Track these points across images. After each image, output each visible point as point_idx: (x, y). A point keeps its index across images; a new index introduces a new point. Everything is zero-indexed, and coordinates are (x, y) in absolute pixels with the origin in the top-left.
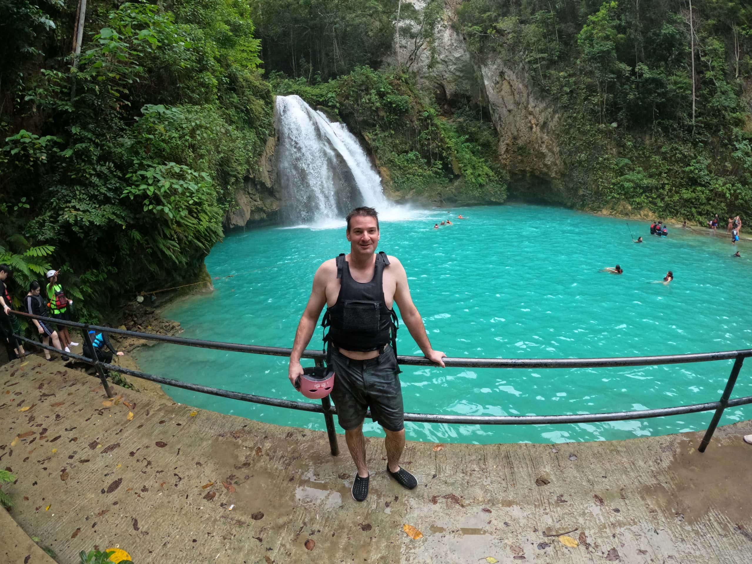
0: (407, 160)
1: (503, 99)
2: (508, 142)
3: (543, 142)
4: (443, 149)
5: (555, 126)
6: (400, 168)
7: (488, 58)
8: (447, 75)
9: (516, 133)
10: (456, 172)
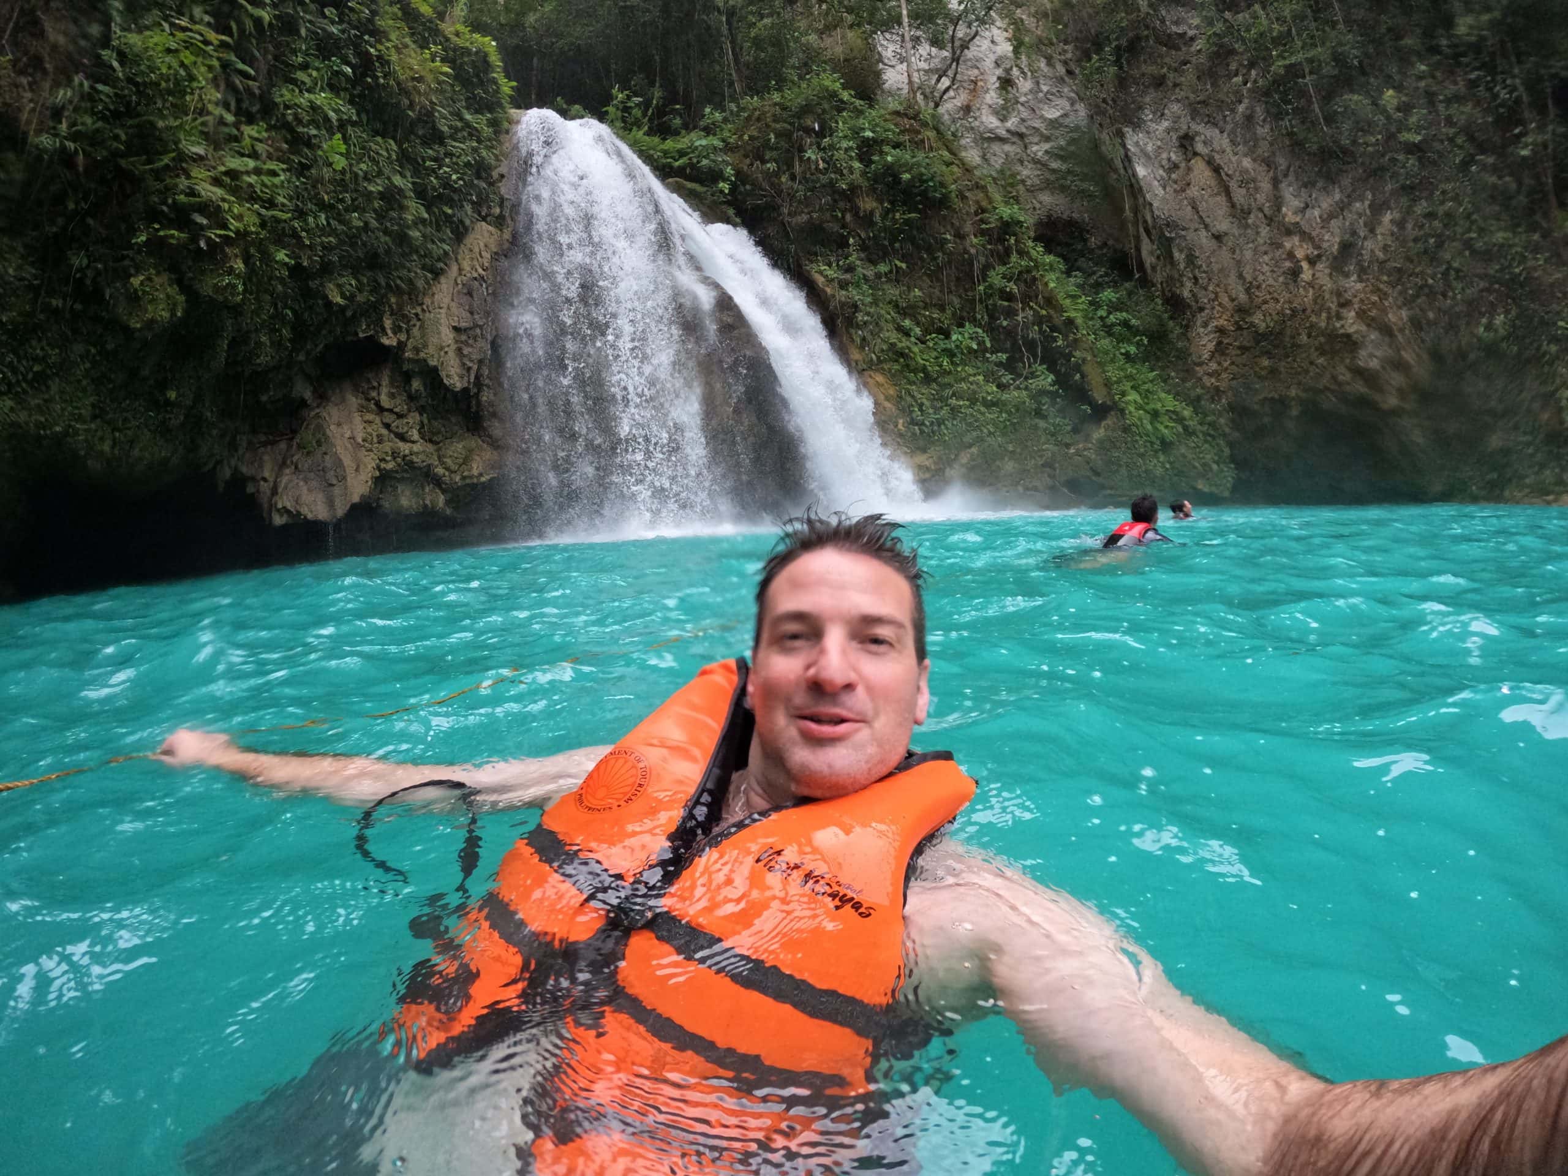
0: (950, 354)
1: (1195, 208)
2: (1222, 322)
3: (1345, 304)
4: (1053, 329)
5: (1385, 248)
6: (928, 379)
7: (1140, 108)
8: (1025, 172)
9: (1243, 297)
10: (1099, 396)
